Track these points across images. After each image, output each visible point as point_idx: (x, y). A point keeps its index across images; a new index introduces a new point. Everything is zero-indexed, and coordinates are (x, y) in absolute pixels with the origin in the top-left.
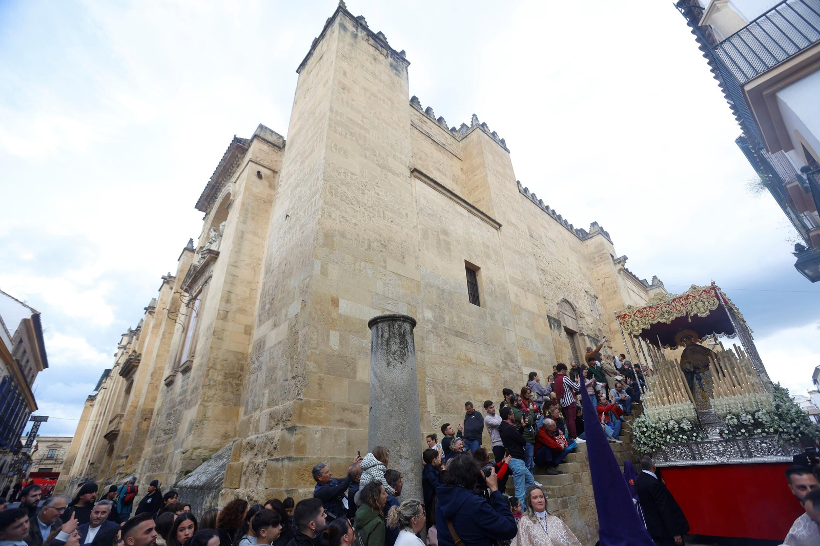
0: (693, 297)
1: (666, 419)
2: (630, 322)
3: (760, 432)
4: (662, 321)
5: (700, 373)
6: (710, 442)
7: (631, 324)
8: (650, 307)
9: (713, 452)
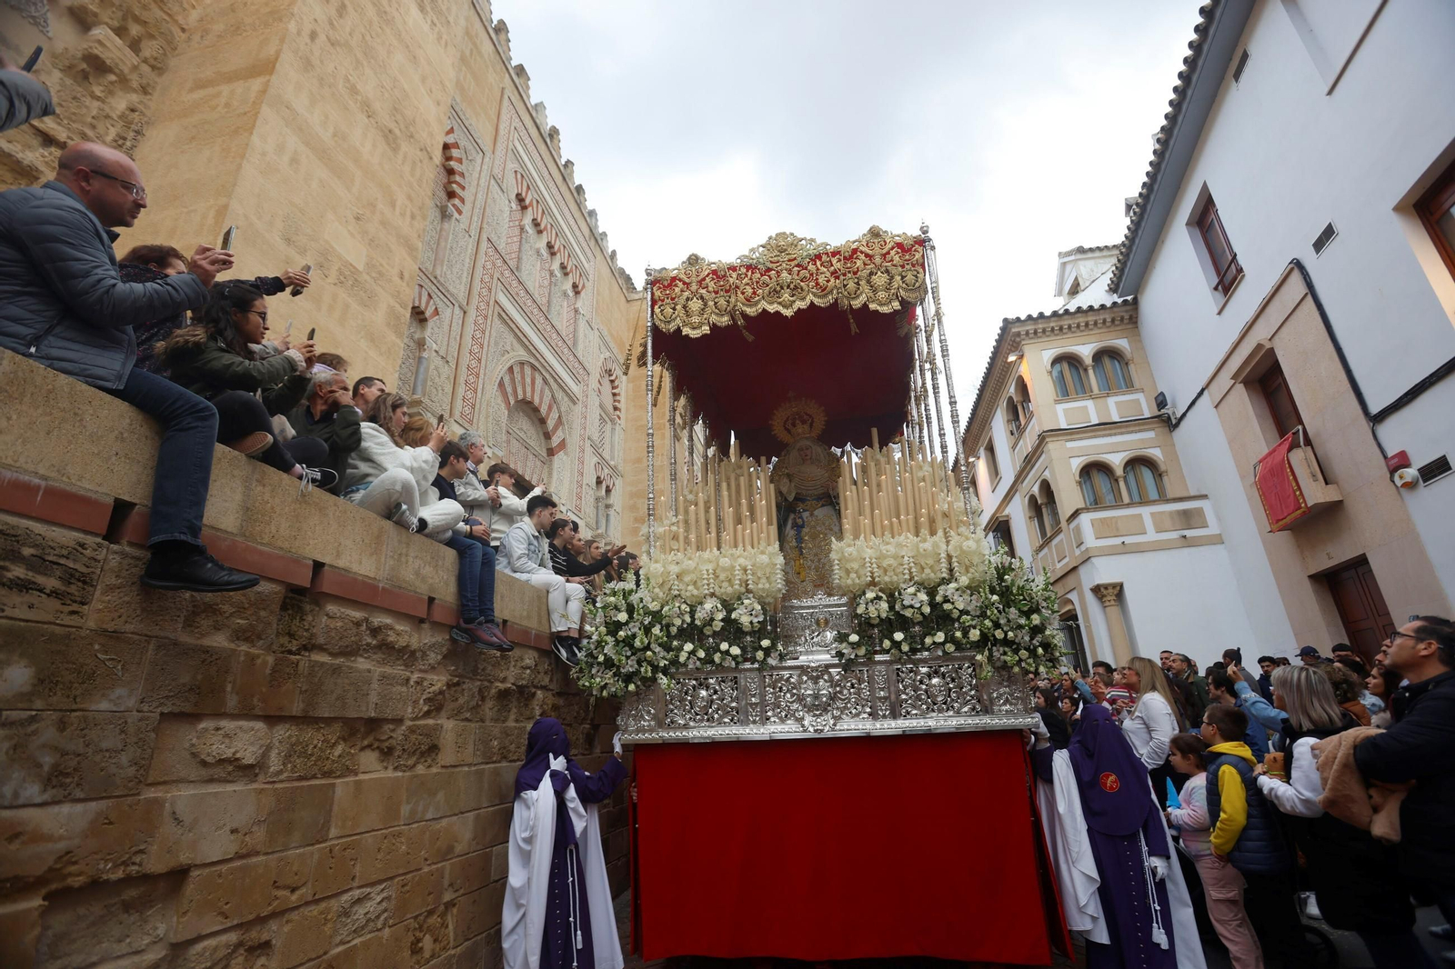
0: (867, 255)
1: (695, 592)
2: (683, 301)
3: (942, 640)
4: (772, 308)
5: (804, 511)
6: (803, 670)
7: (685, 307)
8: (749, 267)
9: (801, 699)
